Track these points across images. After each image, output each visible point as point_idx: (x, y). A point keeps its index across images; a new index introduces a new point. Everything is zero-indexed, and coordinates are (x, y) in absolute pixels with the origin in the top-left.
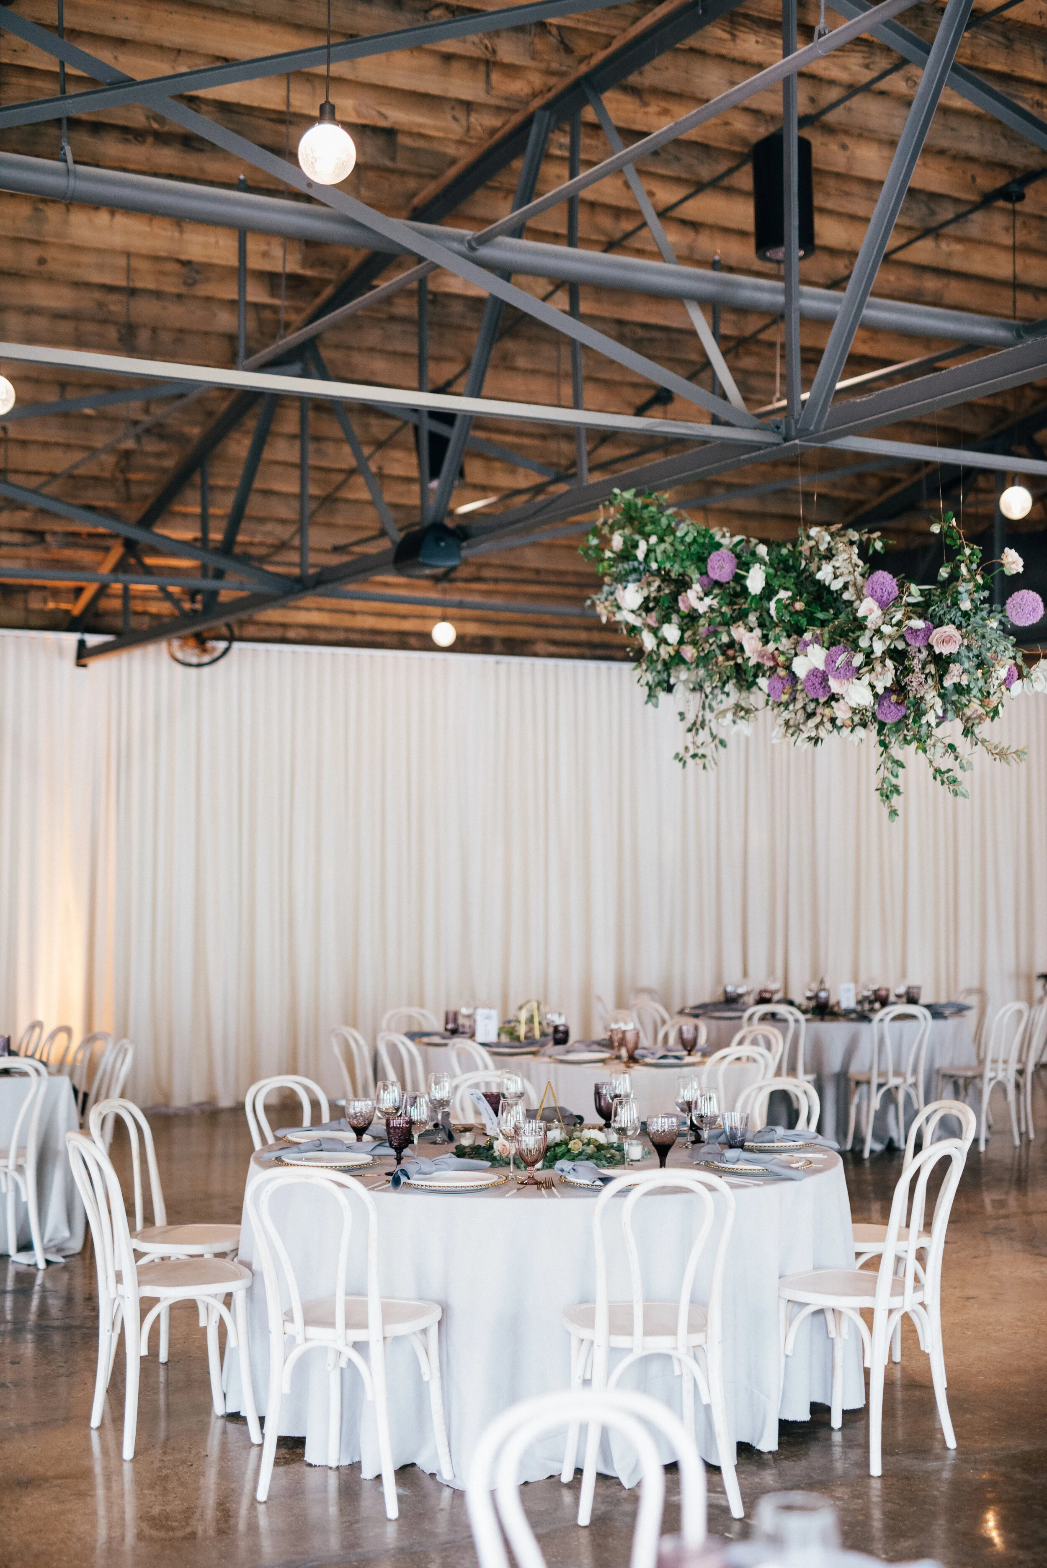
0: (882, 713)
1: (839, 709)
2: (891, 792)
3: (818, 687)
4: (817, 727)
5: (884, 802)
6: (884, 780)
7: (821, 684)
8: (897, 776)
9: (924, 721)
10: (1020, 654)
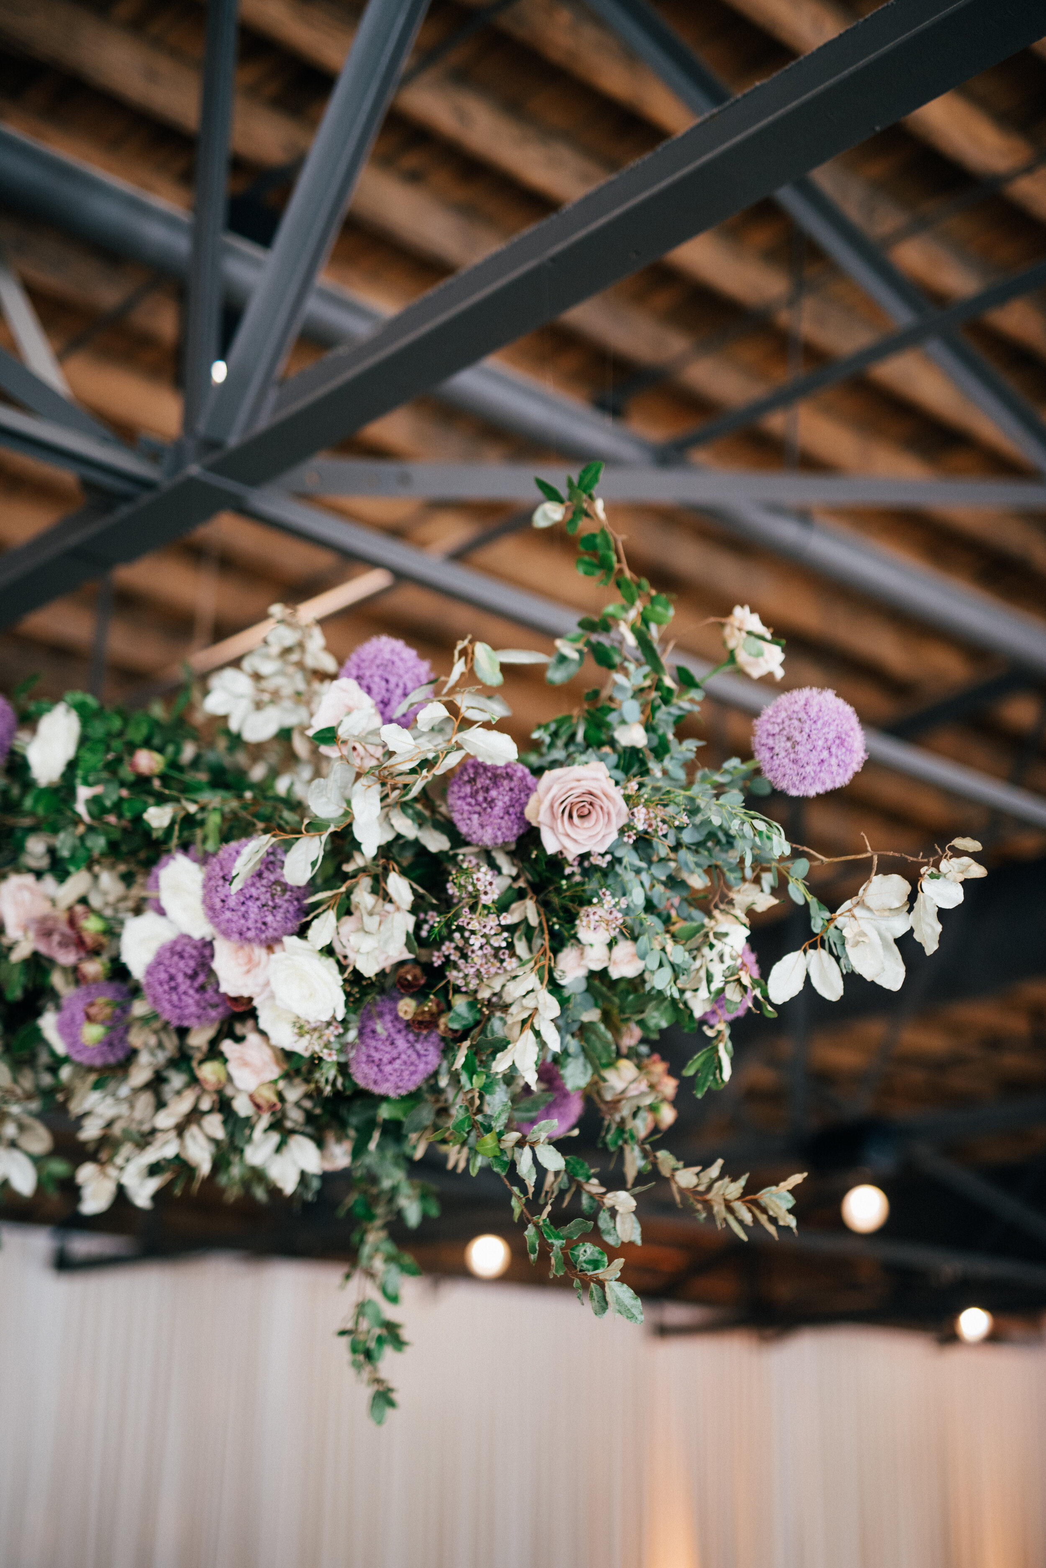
0: (370, 1060)
1: (245, 1064)
2: (380, 1340)
3: (184, 984)
4: (180, 1129)
5: (357, 1366)
6: (361, 1308)
7: (193, 977)
8: (394, 1299)
9: (501, 1065)
10: (801, 867)
